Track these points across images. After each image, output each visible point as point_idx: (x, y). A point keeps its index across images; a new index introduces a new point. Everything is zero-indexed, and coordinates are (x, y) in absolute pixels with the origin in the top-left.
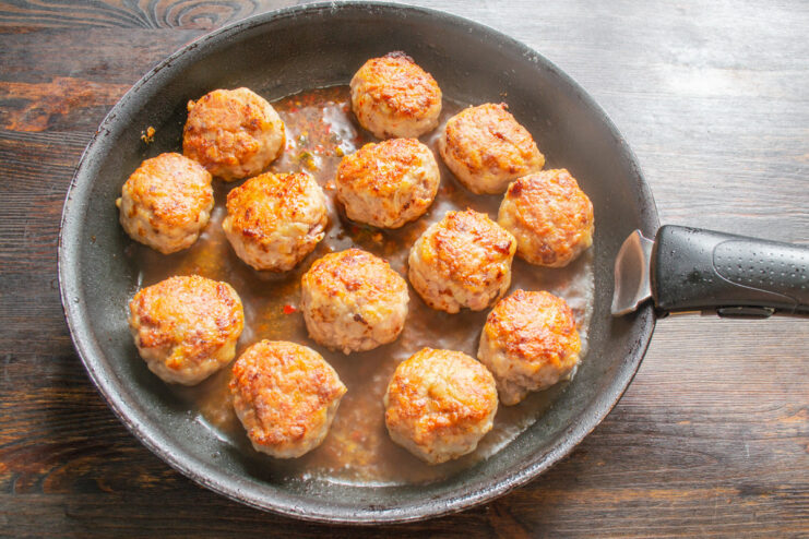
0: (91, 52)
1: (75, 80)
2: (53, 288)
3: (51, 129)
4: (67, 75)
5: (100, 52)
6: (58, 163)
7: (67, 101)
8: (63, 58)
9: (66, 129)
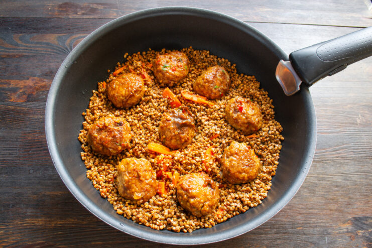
0: (45, 66)
1: (38, 78)
2: (29, 173)
3: (28, 101)
4: (35, 76)
5: (50, 66)
6: (32, 116)
7: (35, 88)
8: (34, 69)
9: (35, 101)
